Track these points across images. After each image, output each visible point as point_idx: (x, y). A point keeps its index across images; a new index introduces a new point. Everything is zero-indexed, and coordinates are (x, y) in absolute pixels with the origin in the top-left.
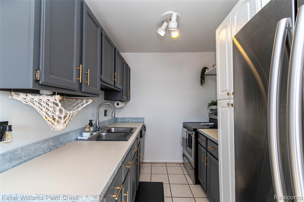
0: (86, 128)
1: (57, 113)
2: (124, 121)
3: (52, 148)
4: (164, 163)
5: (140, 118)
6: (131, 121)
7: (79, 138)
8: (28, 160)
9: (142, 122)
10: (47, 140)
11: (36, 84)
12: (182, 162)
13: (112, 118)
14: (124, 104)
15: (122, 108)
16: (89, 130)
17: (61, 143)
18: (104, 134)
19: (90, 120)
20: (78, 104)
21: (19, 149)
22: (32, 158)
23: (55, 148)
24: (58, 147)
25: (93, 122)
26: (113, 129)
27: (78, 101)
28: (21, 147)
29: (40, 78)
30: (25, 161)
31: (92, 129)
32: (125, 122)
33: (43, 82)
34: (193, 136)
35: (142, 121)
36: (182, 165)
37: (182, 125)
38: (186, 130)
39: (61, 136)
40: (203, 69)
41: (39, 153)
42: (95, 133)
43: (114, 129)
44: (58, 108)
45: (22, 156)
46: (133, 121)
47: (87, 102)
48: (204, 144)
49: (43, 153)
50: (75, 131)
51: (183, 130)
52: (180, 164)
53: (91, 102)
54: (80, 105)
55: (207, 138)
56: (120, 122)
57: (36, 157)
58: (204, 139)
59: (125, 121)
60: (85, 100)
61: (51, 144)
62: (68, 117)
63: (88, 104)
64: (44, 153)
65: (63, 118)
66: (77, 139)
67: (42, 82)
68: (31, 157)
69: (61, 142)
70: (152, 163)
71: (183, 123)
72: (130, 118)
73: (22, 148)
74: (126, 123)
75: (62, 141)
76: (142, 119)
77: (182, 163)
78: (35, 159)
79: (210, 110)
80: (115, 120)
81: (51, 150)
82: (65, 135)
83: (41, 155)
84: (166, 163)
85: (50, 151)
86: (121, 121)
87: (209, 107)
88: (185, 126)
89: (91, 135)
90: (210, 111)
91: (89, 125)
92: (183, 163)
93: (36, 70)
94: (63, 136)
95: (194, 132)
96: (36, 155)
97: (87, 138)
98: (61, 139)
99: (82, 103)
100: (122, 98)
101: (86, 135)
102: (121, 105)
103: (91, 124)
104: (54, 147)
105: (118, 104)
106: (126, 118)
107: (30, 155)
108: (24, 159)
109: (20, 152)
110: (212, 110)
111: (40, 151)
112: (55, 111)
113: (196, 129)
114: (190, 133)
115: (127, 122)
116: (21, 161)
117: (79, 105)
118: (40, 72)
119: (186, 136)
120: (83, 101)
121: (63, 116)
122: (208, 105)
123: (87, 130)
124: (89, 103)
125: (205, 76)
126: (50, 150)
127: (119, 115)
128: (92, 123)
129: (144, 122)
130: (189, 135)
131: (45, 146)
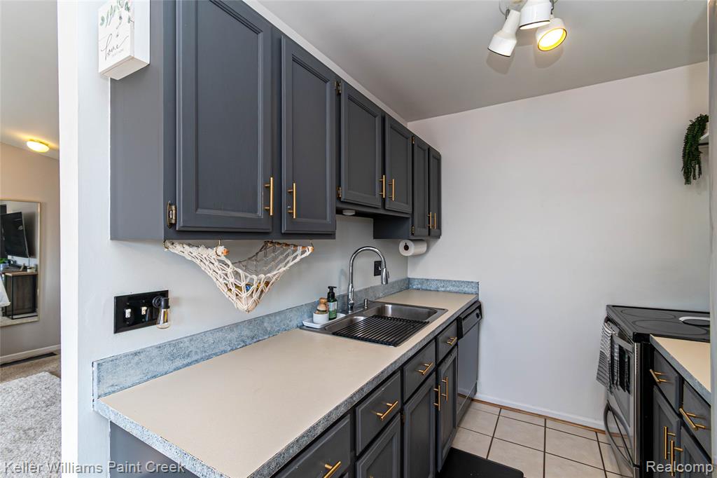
0: (319, 303)
1: (232, 280)
2: (426, 287)
3: (248, 341)
4: (540, 416)
5: (468, 282)
6: (443, 289)
7: (306, 324)
8: (203, 359)
9: (472, 294)
10: (237, 325)
11: (171, 230)
13: (382, 283)
14: (426, 245)
15: (417, 256)
16: (324, 309)
17: (266, 332)
18: (362, 318)
19: (329, 287)
20: (287, 256)
21: (185, 340)
22: (209, 357)
23: (255, 340)
24: (261, 339)
25: (337, 293)
26: (390, 306)
27: (289, 250)
28: (191, 336)
29: (176, 220)
30: (196, 361)
31: (333, 306)
32: (430, 290)
33: (183, 227)
34: (634, 358)
35: (474, 291)
36: (602, 438)
38: (611, 332)
39: (267, 318)
41: (222, 348)
42: (341, 316)
43: (392, 308)
44: (229, 271)
45: (191, 351)
46: (448, 289)
47: (303, 252)
48: (671, 393)
49: (230, 349)
50: (298, 308)
52: (597, 431)
53: (310, 252)
54: (290, 258)
55: (682, 378)
56: (418, 289)
57: (216, 354)
58: (673, 376)
59: (428, 288)
60: (301, 248)
61: (246, 332)
62: (255, 286)
63: (303, 256)
64: (232, 350)
65: (244, 289)
66: (302, 327)
67: (180, 227)
68: (207, 354)
69: (266, 330)
70: (501, 407)
71: (608, 306)
72: (441, 281)
73: (192, 338)
74: (432, 293)
75: (269, 329)
76: (473, 285)
77: (601, 431)
78: (215, 358)
80: (407, 285)
81: (246, 345)
82: (275, 316)
83: (225, 352)
84: (546, 418)
85: (243, 346)
86: (419, 286)
89: (330, 319)
91: (329, 297)
93: (170, 204)
94: (270, 319)
95: (636, 346)
96: (217, 351)
97: (318, 326)
98: (265, 324)
99: (294, 255)
100: (413, 234)
101: (320, 320)
102: (414, 249)
103: (331, 297)
104: (253, 338)
105: (406, 248)
106: (433, 280)
107: (205, 352)
108: (195, 358)
109: (187, 344)
111: (224, 344)
112: (226, 275)
113: (649, 335)
115: (434, 290)
116: (189, 360)
117: (288, 259)
118: (176, 208)
120: (296, 250)
121: (243, 284)
123: (322, 308)
124: (307, 253)
126: (243, 344)
127: (416, 272)
128: (334, 294)
129: (478, 294)
130: (620, 351)
131: (233, 335)
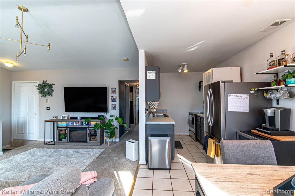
9: (165, 112)
34: (195, 118)
37: (188, 113)
38: (191, 115)
40: (200, 82)
48: (199, 121)
51: (189, 116)
52: (188, 135)
55: (201, 117)
58: (199, 118)
84: (179, 135)
88: (190, 113)
95: (195, 116)
113: (196, 114)
114: (193, 116)
119: (191, 119)
125: (201, 86)
130: (192, 118)
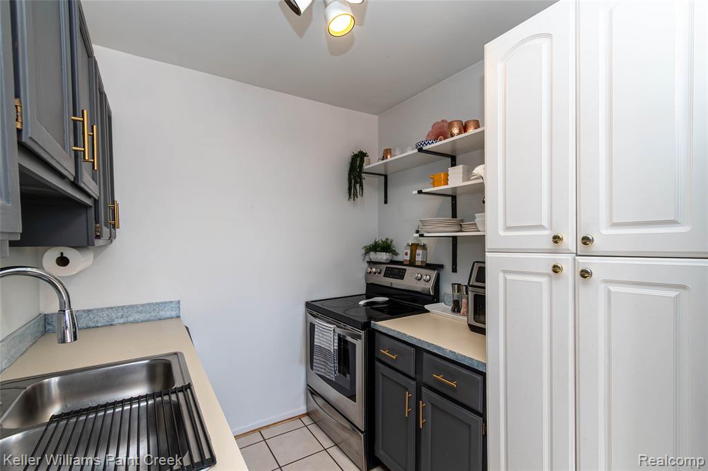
4: (255, 431)
5: (165, 303)
9: (171, 318)
12: (305, 412)
34: (361, 344)
35: (174, 314)
36: (306, 420)
38: (332, 326)
52: (300, 417)
71: (307, 303)
72: (117, 308)
74: (99, 329)
76: (173, 306)
77: (304, 415)
79: (368, 262)
84: (260, 430)
87: (367, 257)
90: (366, 265)
92: (308, 414)
95: (363, 332)
100: (97, 237)
102: (81, 263)
105: (62, 261)
110: (371, 263)
113: (370, 322)
115: (102, 326)
119: (332, 344)
122: (363, 251)
